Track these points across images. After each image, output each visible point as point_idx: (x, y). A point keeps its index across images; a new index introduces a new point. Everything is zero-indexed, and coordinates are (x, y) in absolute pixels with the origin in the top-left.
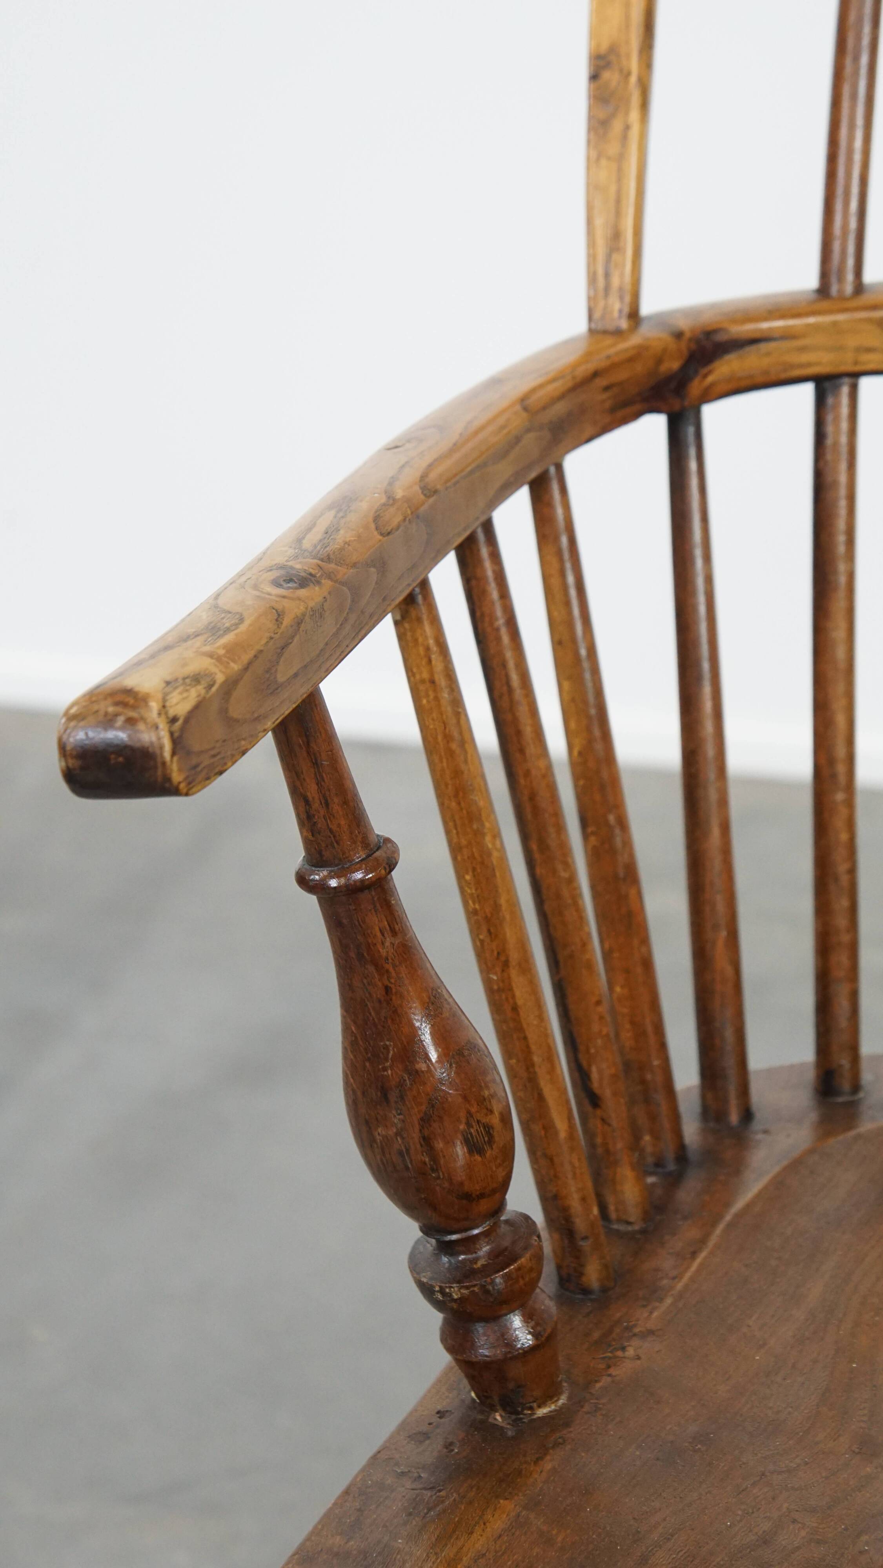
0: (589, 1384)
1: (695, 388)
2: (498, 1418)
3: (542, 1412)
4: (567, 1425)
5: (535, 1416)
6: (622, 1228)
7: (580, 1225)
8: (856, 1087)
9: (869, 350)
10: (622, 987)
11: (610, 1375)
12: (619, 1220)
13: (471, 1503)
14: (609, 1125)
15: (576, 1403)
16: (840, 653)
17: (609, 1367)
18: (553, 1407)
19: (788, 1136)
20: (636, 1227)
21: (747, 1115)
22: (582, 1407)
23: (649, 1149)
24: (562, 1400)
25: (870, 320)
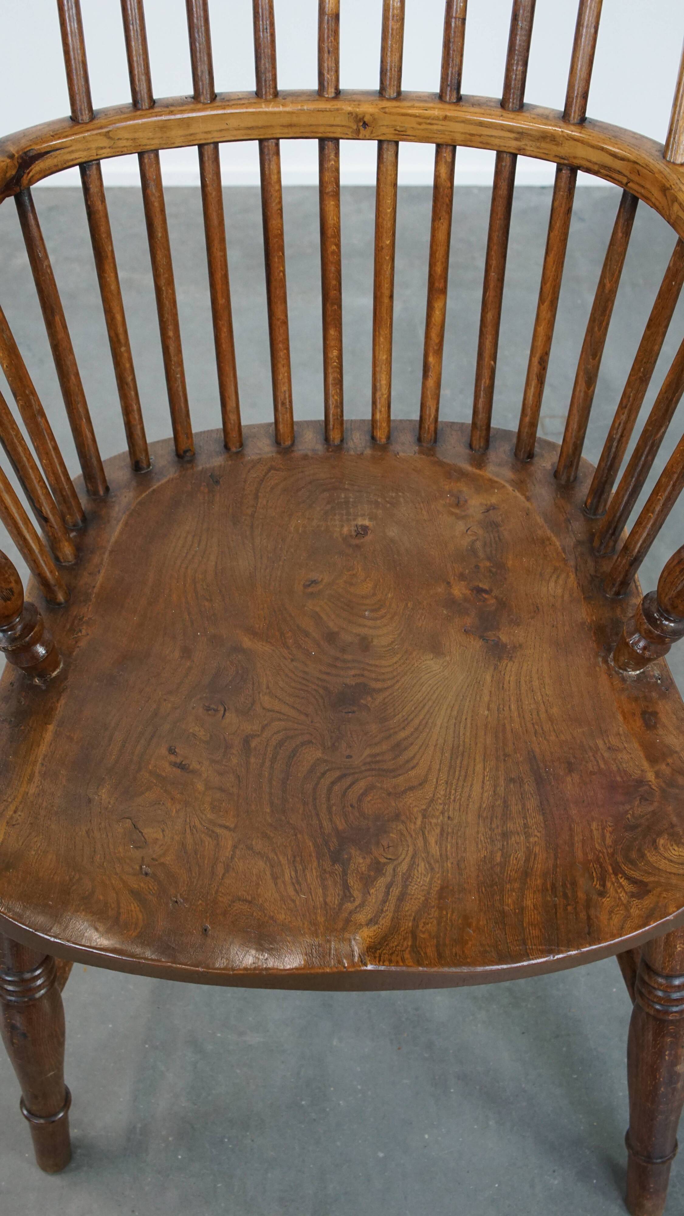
0: (71, 653)
1: (25, 180)
2: (37, 681)
3: (55, 674)
4: (66, 678)
5: (52, 677)
6: (67, 564)
7: (52, 581)
8: (149, 465)
9: (102, 148)
10: (46, 460)
11: (78, 647)
12: (65, 561)
13: (35, 730)
14: (54, 528)
15: (67, 665)
16: (113, 287)
17: (77, 642)
18: (58, 670)
19: (125, 497)
20: (73, 562)
21: (107, 489)
22: (70, 667)
23: (70, 521)
24: (61, 666)
25: (100, 134)
